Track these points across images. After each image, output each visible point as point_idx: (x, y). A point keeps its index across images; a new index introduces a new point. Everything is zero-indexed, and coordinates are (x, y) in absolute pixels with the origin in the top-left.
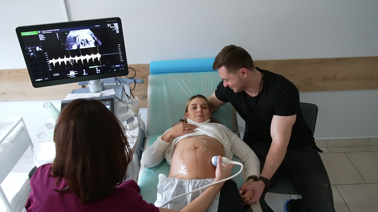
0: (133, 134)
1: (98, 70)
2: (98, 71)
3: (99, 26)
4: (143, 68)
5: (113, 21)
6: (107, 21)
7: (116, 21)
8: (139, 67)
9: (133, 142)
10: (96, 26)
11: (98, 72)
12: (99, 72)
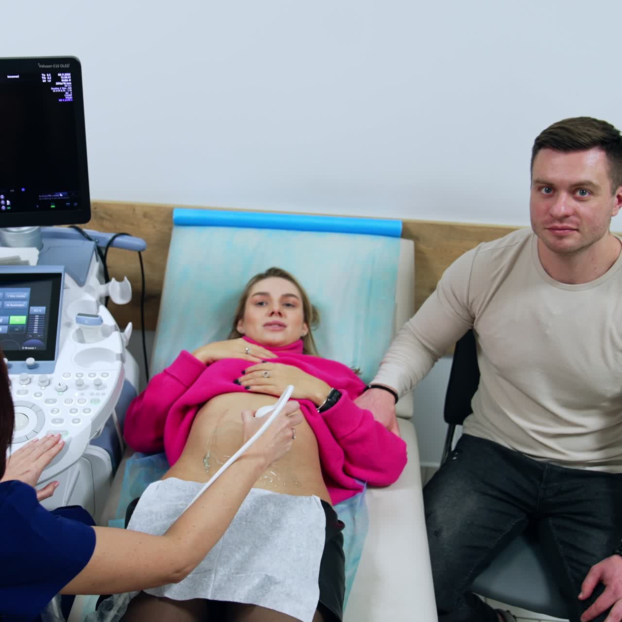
0: (102, 378)
1: (5, 200)
2: (5, 205)
3: (18, 77)
4: (145, 215)
5: (58, 66)
6: (42, 64)
7: (67, 66)
8: (134, 210)
9: (98, 401)
10: (8, 77)
11: (3, 208)
12: (9, 208)
